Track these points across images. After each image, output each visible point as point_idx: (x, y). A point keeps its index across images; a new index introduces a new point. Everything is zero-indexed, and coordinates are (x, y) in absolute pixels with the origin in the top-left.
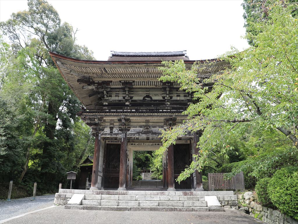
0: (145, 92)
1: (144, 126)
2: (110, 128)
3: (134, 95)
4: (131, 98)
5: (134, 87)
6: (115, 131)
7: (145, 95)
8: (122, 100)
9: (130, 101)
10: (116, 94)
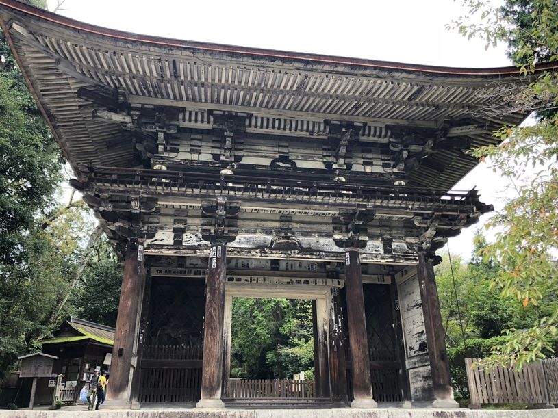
0: (276, 149)
1: (279, 231)
2: (175, 230)
3: (245, 154)
4: (238, 159)
5: (249, 130)
6: (190, 238)
7: (277, 156)
8: (211, 162)
9: (235, 167)
10: (192, 146)
